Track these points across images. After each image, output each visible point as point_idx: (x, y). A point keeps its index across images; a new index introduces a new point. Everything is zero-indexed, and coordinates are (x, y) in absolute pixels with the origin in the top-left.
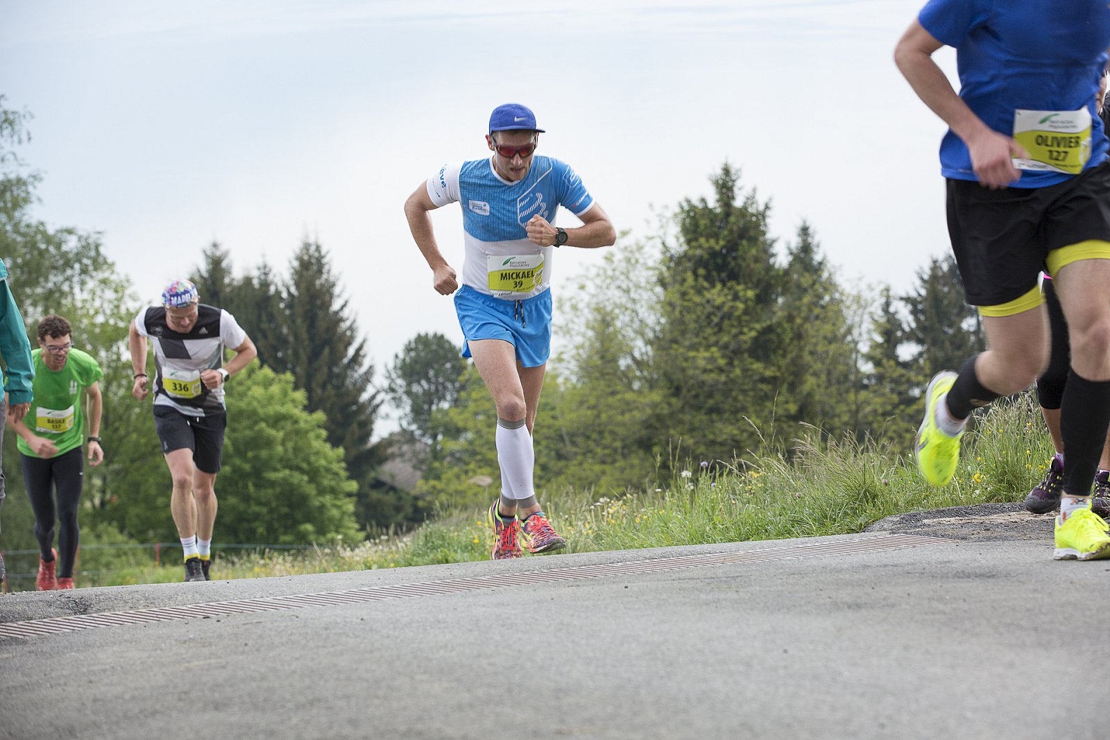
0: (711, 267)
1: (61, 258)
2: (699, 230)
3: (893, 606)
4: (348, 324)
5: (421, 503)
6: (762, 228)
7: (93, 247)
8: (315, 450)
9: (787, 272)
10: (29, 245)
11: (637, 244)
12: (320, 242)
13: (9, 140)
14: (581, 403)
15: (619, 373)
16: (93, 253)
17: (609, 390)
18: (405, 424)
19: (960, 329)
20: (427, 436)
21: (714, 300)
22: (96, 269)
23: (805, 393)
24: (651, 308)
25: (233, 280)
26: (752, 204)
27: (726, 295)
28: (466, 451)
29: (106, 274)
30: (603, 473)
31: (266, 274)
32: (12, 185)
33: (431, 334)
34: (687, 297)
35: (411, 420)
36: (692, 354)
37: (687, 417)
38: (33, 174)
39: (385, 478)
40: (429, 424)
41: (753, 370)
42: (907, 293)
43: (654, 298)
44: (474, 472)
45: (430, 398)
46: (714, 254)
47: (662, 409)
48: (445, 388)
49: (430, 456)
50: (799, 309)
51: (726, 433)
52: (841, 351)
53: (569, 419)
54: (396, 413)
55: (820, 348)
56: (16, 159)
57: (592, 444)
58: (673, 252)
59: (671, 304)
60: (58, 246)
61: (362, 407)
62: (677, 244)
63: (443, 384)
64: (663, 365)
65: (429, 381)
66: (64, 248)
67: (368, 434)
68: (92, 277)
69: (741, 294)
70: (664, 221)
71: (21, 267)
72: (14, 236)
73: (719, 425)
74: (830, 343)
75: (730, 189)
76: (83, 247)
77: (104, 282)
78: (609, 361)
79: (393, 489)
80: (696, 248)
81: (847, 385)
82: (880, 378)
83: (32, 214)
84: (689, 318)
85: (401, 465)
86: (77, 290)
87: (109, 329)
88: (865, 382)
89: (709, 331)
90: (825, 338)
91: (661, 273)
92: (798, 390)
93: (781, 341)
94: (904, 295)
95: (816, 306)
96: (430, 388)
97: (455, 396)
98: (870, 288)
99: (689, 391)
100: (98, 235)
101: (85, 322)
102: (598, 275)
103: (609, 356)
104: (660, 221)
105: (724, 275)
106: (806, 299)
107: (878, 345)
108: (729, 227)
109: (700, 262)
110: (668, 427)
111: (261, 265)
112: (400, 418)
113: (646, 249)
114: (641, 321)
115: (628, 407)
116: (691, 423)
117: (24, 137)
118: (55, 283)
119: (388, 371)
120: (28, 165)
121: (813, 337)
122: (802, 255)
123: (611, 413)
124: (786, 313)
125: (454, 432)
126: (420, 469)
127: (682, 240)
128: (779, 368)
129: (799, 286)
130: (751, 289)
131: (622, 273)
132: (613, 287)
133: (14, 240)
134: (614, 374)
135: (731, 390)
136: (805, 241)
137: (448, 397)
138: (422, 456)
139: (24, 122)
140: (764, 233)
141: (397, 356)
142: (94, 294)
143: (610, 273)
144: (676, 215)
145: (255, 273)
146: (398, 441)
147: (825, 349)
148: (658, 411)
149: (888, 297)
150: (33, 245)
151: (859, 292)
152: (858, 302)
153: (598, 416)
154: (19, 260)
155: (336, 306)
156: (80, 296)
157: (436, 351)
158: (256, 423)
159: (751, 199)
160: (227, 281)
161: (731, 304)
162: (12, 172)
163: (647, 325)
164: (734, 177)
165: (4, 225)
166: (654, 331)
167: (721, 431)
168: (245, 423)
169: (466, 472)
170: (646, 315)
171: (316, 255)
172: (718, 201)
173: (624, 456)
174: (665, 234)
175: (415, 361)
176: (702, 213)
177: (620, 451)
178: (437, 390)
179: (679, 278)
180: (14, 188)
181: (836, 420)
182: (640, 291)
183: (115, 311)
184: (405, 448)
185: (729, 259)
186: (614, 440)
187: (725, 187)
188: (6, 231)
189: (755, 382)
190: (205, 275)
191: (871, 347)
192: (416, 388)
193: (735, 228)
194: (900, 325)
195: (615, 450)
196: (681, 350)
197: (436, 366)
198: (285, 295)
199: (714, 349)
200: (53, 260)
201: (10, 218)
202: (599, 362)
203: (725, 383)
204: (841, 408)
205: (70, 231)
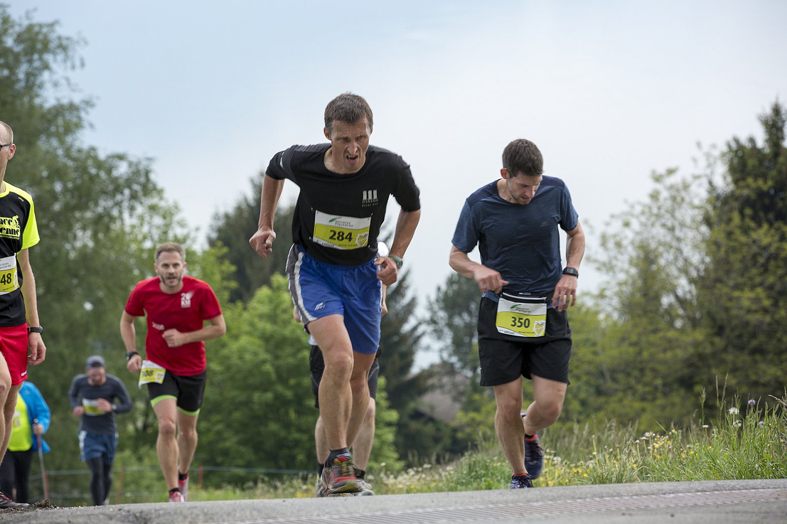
0: (758, 207)
1: (112, 183)
2: (747, 170)
5: (460, 435)
7: (143, 173)
10: (80, 170)
11: (683, 183)
13: (63, 65)
14: (623, 339)
15: (661, 311)
16: (142, 179)
17: (650, 328)
18: (445, 355)
20: (467, 368)
21: (760, 240)
22: (145, 195)
24: (696, 247)
27: (773, 236)
29: (155, 201)
30: (644, 410)
32: (64, 110)
34: (733, 237)
35: (452, 352)
36: (736, 294)
38: (86, 99)
39: (425, 409)
40: (470, 357)
43: (699, 237)
46: (761, 194)
47: (705, 348)
49: (469, 388)
53: (610, 355)
54: (437, 345)
56: (69, 84)
57: (632, 381)
58: (720, 191)
59: (717, 244)
60: (109, 171)
61: (404, 338)
62: (722, 181)
64: (706, 304)
65: (470, 314)
66: (115, 173)
67: (409, 364)
68: (141, 203)
70: (712, 160)
71: (71, 191)
72: (65, 160)
73: (763, 366)
75: (780, 129)
76: (134, 173)
77: (153, 208)
79: (431, 420)
80: (742, 188)
83: (84, 139)
84: (734, 258)
85: (441, 397)
86: (126, 215)
89: (754, 271)
91: (707, 212)
96: (471, 321)
99: (732, 330)
100: (148, 162)
101: (134, 247)
102: (643, 213)
103: (652, 294)
104: (708, 160)
105: (771, 216)
108: (778, 167)
109: (747, 202)
110: (709, 367)
112: (441, 350)
113: (694, 188)
114: (685, 260)
115: (671, 344)
116: (734, 363)
117: (78, 63)
118: (105, 209)
119: (430, 304)
123: (653, 350)
126: (459, 401)
127: (729, 179)
131: (667, 211)
132: (658, 225)
133: (65, 165)
134: (656, 311)
135: (775, 332)
138: (462, 388)
139: (78, 48)
141: (439, 289)
142: (143, 219)
143: (655, 211)
144: (723, 155)
146: (438, 373)
148: (700, 349)
150: (84, 170)
153: (640, 353)
154: (70, 185)
156: (129, 221)
158: (299, 350)
161: (778, 245)
163: (691, 264)
165: (55, 149)
166: (698, 270)
167: (764, 372)
168: (289, 350)
170: (691, 254)
172: (767, 141)
173: (665, 394)
174: (712, 173)
175: (457, 294)
176: (750, 152)
177: (660, 388)
179: (725, 218)
180: (67, 113)
182: (685, 230)
183: (163, 236)
184: (446, 380)
185: (777, 200)
186: (655, 377)
187: (775, 127)
188: (57, 156)
192: (457, 321)
193: (784, 169)
195: (656, 388)
196: (725, 290)
199: (759, 290)
200: (103, 185)
201: (62, 142)
202: (642, 300)
203: (770, 324)
205: (121, 157)
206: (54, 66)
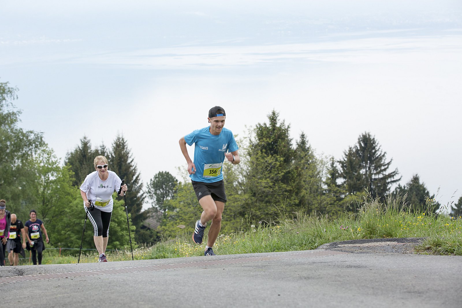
0: (267, 149)
1: (28, 142)
2: (263, 135)
3: (322, 278)
4: (133, 167)
5: (159, 234)
6: (286, 135)
8: (120, 214)
9: (295, 151)
10: (16, 137)
11: (240, 140)
12: (124, 137)
13: (10, 98)
15: (233, 188)
16: (40, 140)
17: (229, 194)
18: (154, 205)
19: (359, 173)
20: (162, 210)
21: (269, 161)
22: (40, 146)
23: (302, 196)
24: (245, 164)
25: (91, 151)
26: (283, 126)
27: (273, 159)
28: (177, 215)
29: (44, 148)
30: (227, 224)
31: (103, 149)
32: (11, 115)
33: (164, 172)
34: (259, 160)
35: (156, 204)
36: (260, 181)
37: (258, 204)
38: (18, 111)
39: (146, 225)
40: (163, 205)
41: (282, 187)
42: (340, 160)
43: (247, 160)
44: (179, 223)
45: (163, 195)
46: (269, 144)
47: (249, 201)
48: (169, 192)
49: (163, 217)
50: (300, 165)
51: (272, 211)
52: (315, 181)
54: (151, 201)
55: (307, 180)
56: (12, 105)
58: (253, 143)
59: (252, 162)
60: (27, 137)
61: (138, 199)
62: (255, 140)
63: (168, 190)
64: (249, 185)
65: (163, 189)
66: (29, 138)
67: (140, 208)
68: (39, 149)
69: (279, 159)
70: (250, 131)
71: (13, 145)
72: (11, 133)
73: (270, 207)
74: (311, 178)
75: (275, 120)
76: (36, 138)
77: (44, 151)
78: (229, 183)
79: (149, 229)
80: (262, 142)
81: (317, 193)
82: (330, 191)
83: (18, 126)
84: (259, 167)
85: (153, 220)
86: (33, 154)
87: (46, 168)
88: (324, 192)
89: (266, 172)
90: (309, 176)
91: (249, 151)
92: (299, 195)
93: (293, 177)
94: (339, 160)
95: (306, 164)
96: (163, 192)
97: (173, 195)
98: (326, 158)
99: (259, 195)
100: (42, 134)
101: (37, 165)
105: (272, 152)
106: (303, 161)
107: (329, 179)
108: (275, 134)
109: (263, 147)
110: (251, 208)
111: (102, 145)
112: (152, 203)
113: (244, 142)
114: (241, 168)
115: (236, 200)
116: (259, 207)
117: (15, 97)
118: (26, 151)
119: (148, 185)
120: (17, 108)
121: (305, 175)
122: (302, 145)
124: (295, 166)
125: (172, 208)
126: (159, 222)
127: (257, 139)
128: (292, 187)
129: (300, 157)
130: (282, 157)
133: (11, 135)
134: (231, 188)
135: (274, 194)
136: (303, 140)
137: (170, 196)
138: (160, 217)
139: (15, 92)
140: (287, 137)
141: (151, 180)
142: (40, 155)
144: (255, 129)
145: (99, 148)
146: (152, 212)
147: (309, 180)
148: (247, 202)
149: (333, 161)
150: (18, 137)
151: (322, 159)
152: (322, 163)
154: (13, 143)
155: (129, 161)
156: (34, 156)
157: (166, 178)
159: (283, 124)
160: (89, 151)
161: (275, 163)
162: (10, 110)
163: (243, 170)
164: (276, 116)
165: (8, 129)
167: (270, 209)
169: (176, 224)
170: (243, 166)
171: (122, 142)
172: (270, 124)
173: (234, 219)
174: (251, 136)
175: (158, 182)
176: (264, 128)
177: (233, 216)
178: (166, 192)
179: (255, 153)
180: (11, 116)
181: (313, 206)
183: (48, 161)
184: (154, 214)
185: (275, 146)
186: (231, 212)
187: (273, 119)
188: (8, 132)
189: (283, 191)
190: (81, 149)
191: (327, 179)
192: (158, 192)
193: (277, 135)
194: (337, 171)
195: (231, 216)
196: (256, 179)
197: (166, 184)
198: (110, 157)
199: (268, 179)
200: (25, 143)
201: (10, 127)
203: (272, 192)
204: (315, 202)
205: (31, 132)
206: (6, 98)
